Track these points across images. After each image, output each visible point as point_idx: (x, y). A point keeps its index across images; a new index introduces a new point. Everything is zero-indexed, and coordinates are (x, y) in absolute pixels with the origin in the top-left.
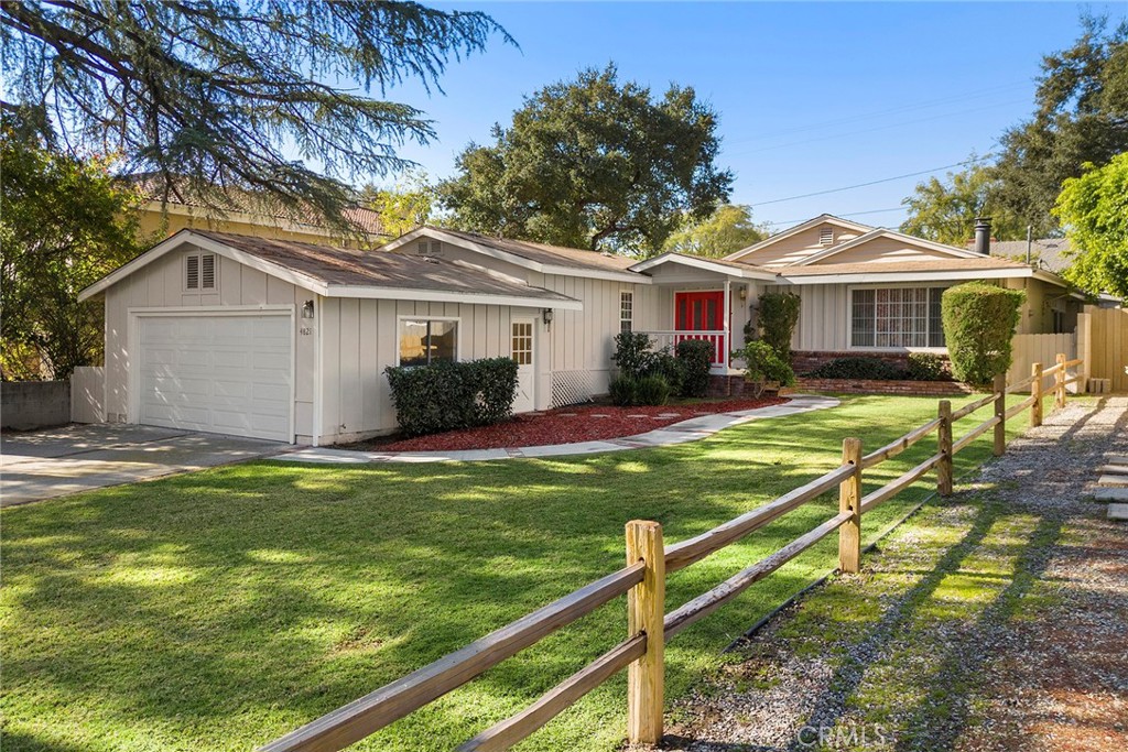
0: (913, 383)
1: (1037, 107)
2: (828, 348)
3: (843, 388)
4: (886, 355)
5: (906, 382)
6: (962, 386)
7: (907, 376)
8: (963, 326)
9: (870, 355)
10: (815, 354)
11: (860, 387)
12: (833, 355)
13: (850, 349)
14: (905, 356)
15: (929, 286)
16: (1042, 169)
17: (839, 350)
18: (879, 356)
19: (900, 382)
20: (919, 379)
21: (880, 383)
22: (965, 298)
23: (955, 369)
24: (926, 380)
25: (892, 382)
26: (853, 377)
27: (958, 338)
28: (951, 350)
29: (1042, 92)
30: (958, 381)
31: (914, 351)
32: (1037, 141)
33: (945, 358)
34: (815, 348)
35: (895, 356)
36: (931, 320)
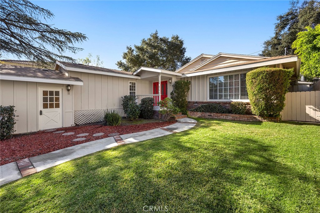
0: (233, 115)
2: (201, 100)
3: (204, 116)
4: (222, 102)
5: (230, 114)
6: (257, 117)
7: (230, 112)
8: (257, 88)
9: (216, 103)
10: (196, 102)
11: (211, 116)
12: (202, 103)
13: (209, 100)
14: (230, 103)
15: (240, 73)
17: (205, 101)
18: (219, 103)
19: (227, 114)
20: (235, 114)
21: (219, 115)
22: (258, 74)
23: (253, 109)
24: (239, 114)
25: (224, 114)
26: (208, 111)
27: (255, 94)
28: (251, 100)
29: (277, 27)
30: (255, 115)
31: (234, 101)
33: (248, 104)
34: (197, 100)
35: (226, 103)
36: (241, 88)
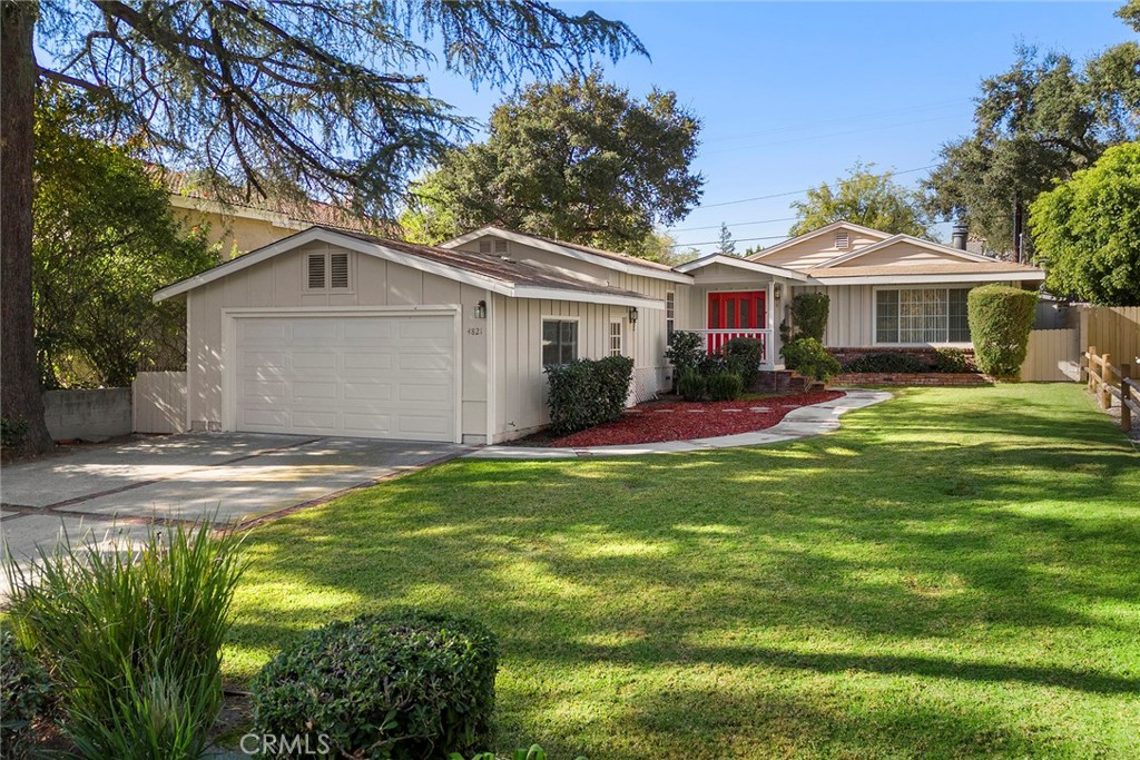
0: (940, 375)
1: (976, 126)
2: (854, 344)
3: (874, 381)
4: (911, 350)
5: (934, 374)
6: (984, 376)
7: (933, 369)
8: (990, 323)
9: (894, 350)
10: (842, 350)
11: (891, 380)
12: (860, 351)
13: (876, 345)
14: (932, 351)
15: (948, 287)
16: (980, 181)
17: (866, 346)
18: (904, 351)
19: (929, 375)
20: (945, 372)
21: (909, 376)
22: (993, 298)
23: (979, 361)
24: (953, 372)
25: (921, 375)
26: (882, 371)
27: (985, 334)
28: (977, 344)
29: (982, 112)
30: (981, 373)
31: (937, 346)
32: (977, 156)
33: (971, 352)
34: (842, 345)
35: (919, 351)
36: (950, 318)
